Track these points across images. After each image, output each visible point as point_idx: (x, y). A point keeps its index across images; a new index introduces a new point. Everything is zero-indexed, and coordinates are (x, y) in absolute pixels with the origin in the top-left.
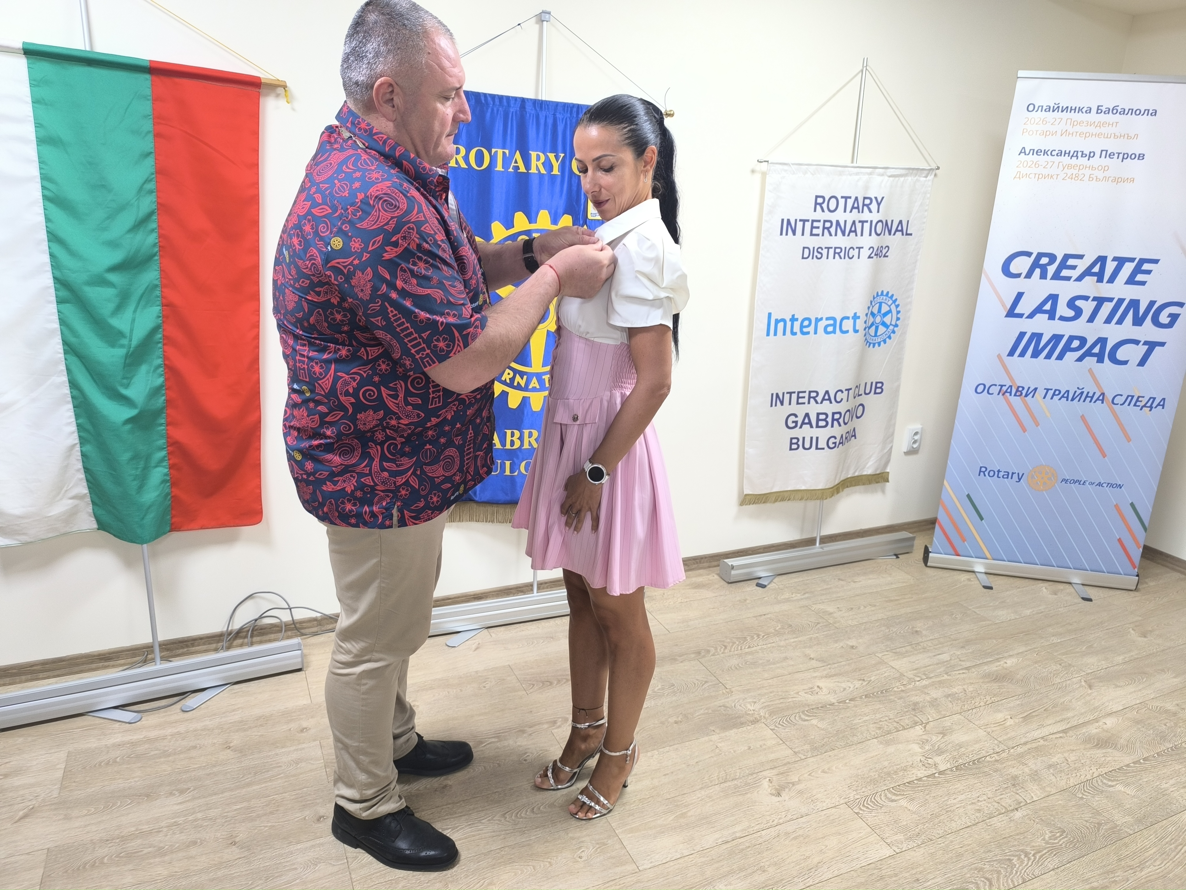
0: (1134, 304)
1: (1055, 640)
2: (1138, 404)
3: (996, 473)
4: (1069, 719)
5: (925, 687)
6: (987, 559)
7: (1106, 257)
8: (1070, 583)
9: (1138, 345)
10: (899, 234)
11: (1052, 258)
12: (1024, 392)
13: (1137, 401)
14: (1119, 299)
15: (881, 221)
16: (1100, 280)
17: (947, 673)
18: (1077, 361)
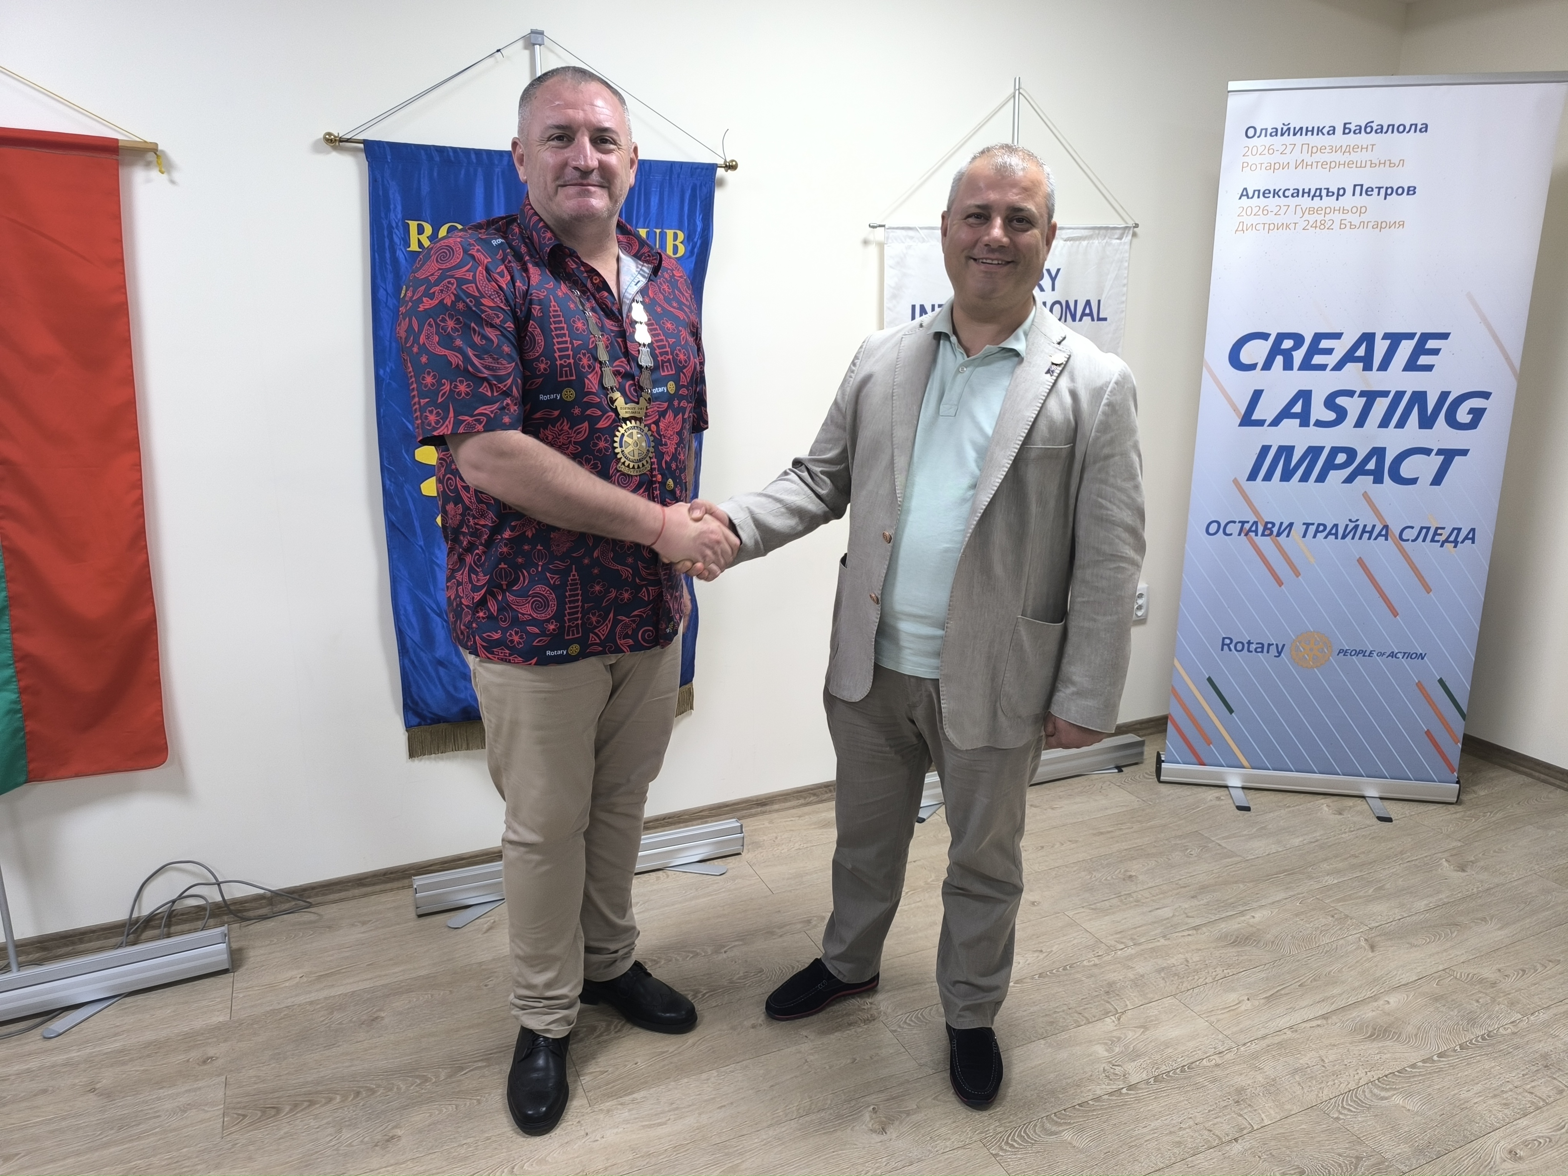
0: (1419, 397)
1: (1331, 880)
2: (1437, 538)
3: (1246, 646)
4: (1334, 997)
5: (1130, 958)
6: (1244, 767)
7: (1374, 334)
8: (1363, 797)
9: (1429, 455)
10: (1087, 319)
11: (1298, 339)
12: (1275, 530)
13: (1435, 534)
14: (1397, 392)
15: (1058, 302)
16: (1368, 367)
17: (1164, 937)
18: (1343, 482)
